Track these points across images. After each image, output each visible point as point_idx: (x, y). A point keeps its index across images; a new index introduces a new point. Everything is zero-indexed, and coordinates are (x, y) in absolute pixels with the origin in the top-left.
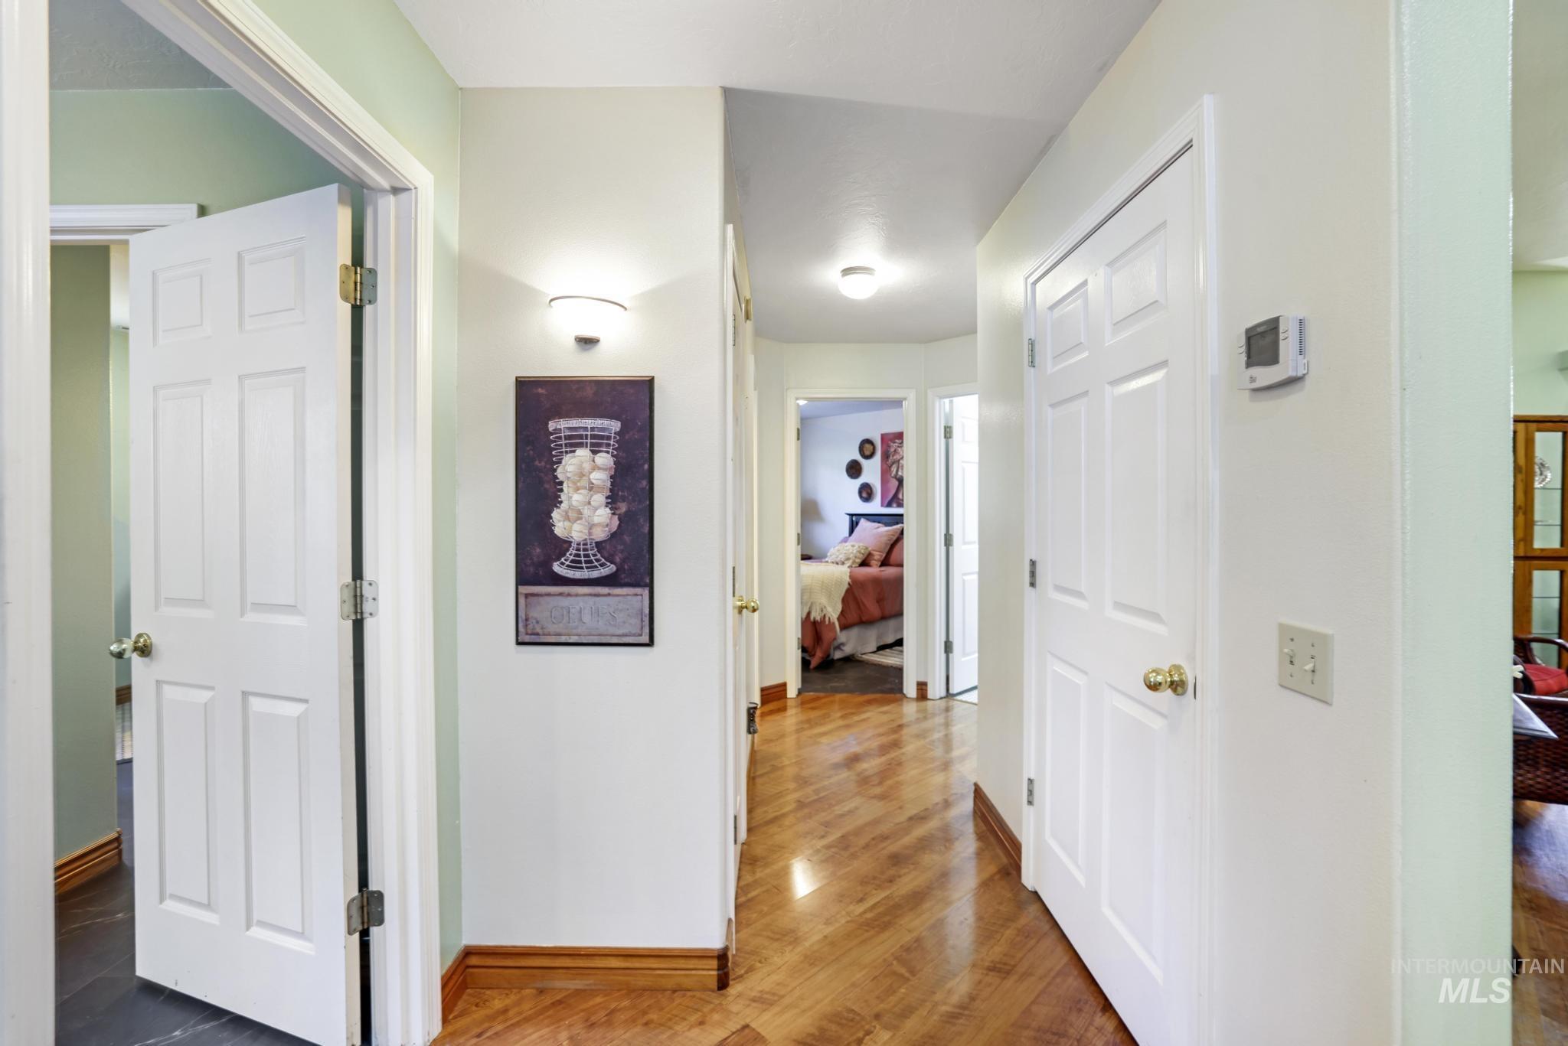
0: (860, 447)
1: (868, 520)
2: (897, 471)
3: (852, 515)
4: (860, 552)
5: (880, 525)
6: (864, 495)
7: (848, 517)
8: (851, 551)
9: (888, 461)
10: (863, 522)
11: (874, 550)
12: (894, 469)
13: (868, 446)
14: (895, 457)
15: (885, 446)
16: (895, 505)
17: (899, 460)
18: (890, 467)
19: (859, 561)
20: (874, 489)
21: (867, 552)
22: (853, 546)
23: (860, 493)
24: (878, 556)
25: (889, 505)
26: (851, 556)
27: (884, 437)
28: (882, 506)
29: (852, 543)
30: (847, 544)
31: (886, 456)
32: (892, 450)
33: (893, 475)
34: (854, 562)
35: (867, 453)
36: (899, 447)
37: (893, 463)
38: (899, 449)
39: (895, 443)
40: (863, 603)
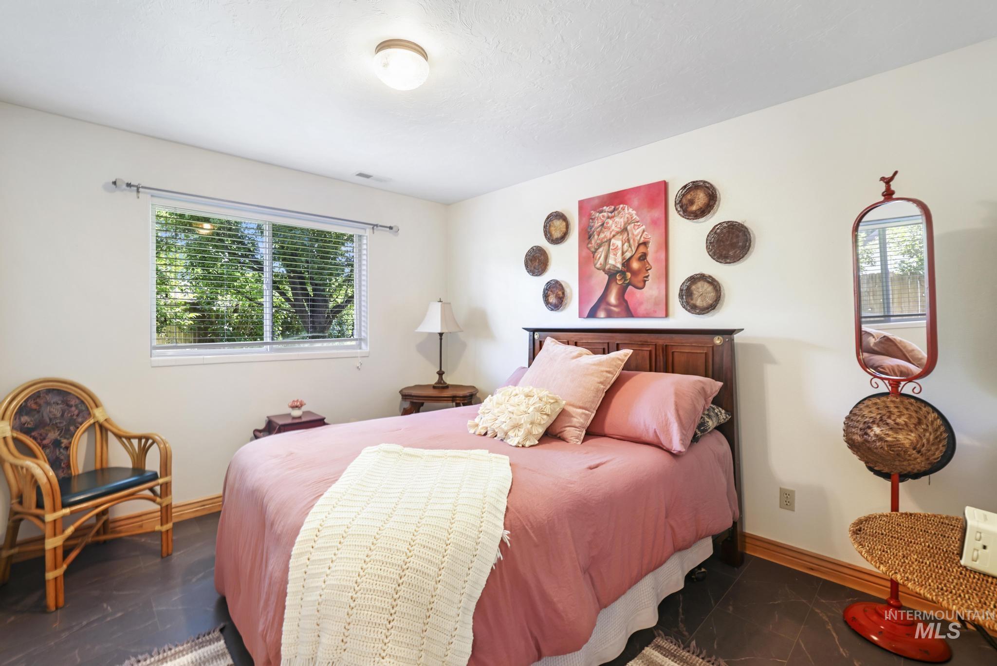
0: (545, 227)
1: (557, 338)
2: (606, 258)
3: (534, 331)
4: (541, 411)
5: (579, 350)
6: (552, 299)
7: (527, 333)
8: (523, 408)
9: (590, 242)
10: (550, 343)
11: (573, 406)
12: (601, 253)
13: (558, 224)
14: (602, 236)
15: (585, 219)
16: (602, 314)
17: (610, 240)
18: (594, 253)
19: (540, 431)
20: (567, 291)
21: (558, 410)
22: (528, 396)
23: (546, 296)
24: (581, 418)
25: (592, 314)
26: (524, 419)
27: (582, 204)
28: (580, 316)
29: (527, 390)
30: (517, 389)
31: (586, 235)
32: (597, 224)
33: (598, 265)
34: (529, 434)
35: (557, 234)
36: (608, 218)
37: (600, 246)
38: (610, 221)
39: (601, 212)
40: (543, 595)
